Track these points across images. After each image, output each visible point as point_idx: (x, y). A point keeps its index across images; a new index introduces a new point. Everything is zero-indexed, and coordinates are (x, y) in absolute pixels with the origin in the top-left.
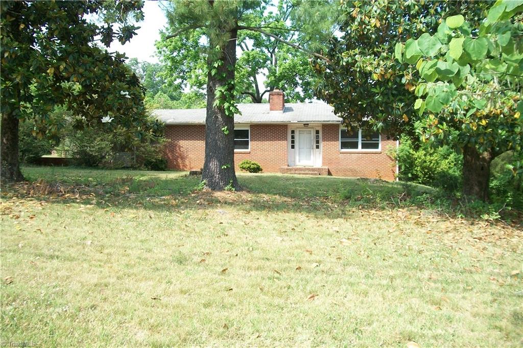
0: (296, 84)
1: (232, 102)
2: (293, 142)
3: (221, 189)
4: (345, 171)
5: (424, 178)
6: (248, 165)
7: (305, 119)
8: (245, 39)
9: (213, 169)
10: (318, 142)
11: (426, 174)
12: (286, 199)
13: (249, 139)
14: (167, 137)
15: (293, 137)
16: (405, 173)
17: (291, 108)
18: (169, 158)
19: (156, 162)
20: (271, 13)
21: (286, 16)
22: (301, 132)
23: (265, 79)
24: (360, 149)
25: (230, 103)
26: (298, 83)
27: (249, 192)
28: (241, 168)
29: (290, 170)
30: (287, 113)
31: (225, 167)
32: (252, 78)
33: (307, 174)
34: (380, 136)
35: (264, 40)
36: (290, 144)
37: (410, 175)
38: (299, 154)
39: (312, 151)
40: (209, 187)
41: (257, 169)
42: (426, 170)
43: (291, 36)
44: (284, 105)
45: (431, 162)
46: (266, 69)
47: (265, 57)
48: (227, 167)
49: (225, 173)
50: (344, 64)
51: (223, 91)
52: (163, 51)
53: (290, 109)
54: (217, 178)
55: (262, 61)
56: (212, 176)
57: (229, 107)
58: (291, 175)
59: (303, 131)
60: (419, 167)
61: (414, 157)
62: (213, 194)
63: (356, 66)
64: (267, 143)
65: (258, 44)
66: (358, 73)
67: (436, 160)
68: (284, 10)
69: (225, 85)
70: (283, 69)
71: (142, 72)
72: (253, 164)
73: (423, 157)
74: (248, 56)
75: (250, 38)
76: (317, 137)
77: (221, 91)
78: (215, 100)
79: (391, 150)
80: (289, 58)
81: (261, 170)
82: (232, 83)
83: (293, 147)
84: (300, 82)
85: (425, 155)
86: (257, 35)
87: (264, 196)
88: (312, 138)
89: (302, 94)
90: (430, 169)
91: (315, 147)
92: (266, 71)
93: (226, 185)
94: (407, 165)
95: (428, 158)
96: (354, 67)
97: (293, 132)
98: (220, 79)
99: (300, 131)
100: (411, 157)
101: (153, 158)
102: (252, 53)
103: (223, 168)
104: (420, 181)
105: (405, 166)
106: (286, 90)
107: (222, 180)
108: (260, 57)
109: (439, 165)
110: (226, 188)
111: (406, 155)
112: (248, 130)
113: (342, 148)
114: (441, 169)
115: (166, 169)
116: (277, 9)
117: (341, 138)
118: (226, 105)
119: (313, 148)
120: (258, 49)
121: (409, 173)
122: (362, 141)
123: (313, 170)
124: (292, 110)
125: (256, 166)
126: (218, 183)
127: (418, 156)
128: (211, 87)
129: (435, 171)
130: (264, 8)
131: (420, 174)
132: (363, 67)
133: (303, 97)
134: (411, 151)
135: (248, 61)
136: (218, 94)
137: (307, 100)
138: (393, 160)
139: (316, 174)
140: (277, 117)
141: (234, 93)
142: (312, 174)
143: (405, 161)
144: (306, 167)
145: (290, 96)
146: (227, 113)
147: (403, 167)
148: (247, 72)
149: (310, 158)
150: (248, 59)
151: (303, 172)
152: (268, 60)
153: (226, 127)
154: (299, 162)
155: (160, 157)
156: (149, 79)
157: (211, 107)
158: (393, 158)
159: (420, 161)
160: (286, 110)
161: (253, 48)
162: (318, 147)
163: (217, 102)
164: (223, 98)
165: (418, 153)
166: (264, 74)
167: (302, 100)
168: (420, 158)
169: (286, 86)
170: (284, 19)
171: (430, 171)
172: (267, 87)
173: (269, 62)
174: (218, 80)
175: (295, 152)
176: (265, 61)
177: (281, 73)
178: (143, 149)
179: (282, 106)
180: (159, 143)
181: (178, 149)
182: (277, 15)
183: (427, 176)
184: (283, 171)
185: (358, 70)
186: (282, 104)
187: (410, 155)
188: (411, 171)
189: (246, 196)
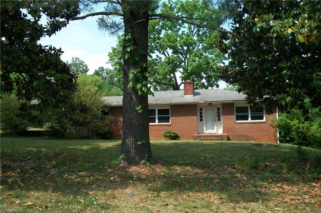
0: (202, 78)
1: (144, 83)
2: (201, 116)
3: (137, 164)
4: (240, 137)
5: (298, 140)
6: (169, 134)
7: (210, 100)
8: (167, 49)
9: (130, 145)
10: (219, 116)
11: (300, 137)
12: (197, 170)
13: (170, 116)
14: (112, 115)
15: (201, 113)
16: (284, 137)
17: (199, 92)
18: (114, 130)
19: (104, 133)
20: (184, 32)
21: (194, 34)
22: (207, 109)
23: (180, 75)
24: (250, 120)
25: (143, 84)
26: (203, 77)
27: (163, 164)
28: (164, 136)
29: (200, 137)
30: (196, 96)
31: (140, 143)
32: (172, 75)
33: (212, 140)
34: (264, 111)
35: (179, 49)
36: (199, 118)
37: (288, 139)
38: (206, 125)
39: (215, 122)
40: (126, 162)
41: (176, 137)
42: (300, 134)
43: (197, 46)
44: (194, 91)
45: (303, 128)
46: (181, 68)
47: (180, 60)
48: (142, 143)
49: (141, 148)
50: (258, 30)
51: (135, 73)
52: (114, 59)
53: (198, 94)
54: (133, 153)
55: (178, 63)
56: (129, 152)
57: (142, 88)
58: (201, 141)
59: (208, 108)
60: (295, 132)
61: (290, 124)
62: (129, 168)
63: (272, 31)
64: (182, 118)
65: (175, 51)
66: (274, 40)
67: (307, 126)
68: (192, 30)
69: (138, 68)
70: (193, 67)
71: (106, 75)
72: (173, 133)
73: (297, 125)
74: (169, 59)
75: (170, 48)
76: (219, 113)
77: (133, 73)
78: (129, 83)
79: (273, 120)
80: (196, 60)
81: (179, 137)
82: (144, 66)
83: (201, 120)
84: (205, 76)
85: (299, 123)
86: (174, 46)
87: (178, 168)
88: (215, 114)
89: (206, 84)
90: (303, 133)
91: (217, 119)
92: (181, 70)
93: (141, 159)
94: (286, 131)
95: (301, 125)
96: (269, 32)
97: (201, 109)
98: (133, 63)
99: (205, 109)
100: (288, 125)
101: (102, 130)
102: (171, 58)
103: (138, 143)
104: (296, 143)
105: (284, 132)
106: (196, 81)
107: (137, 155)
108: (177, 60)
109: (309, 130)
110: (141, 162)
111: (285, 123)
112: (169, 109)
113: (236, 120)
114: (311, 133)
115: (111, 138)
116: (187, 29)
117: (236, 113)
118: (139, 86)
119: (216, 121)
120: (176, 56)
121: (287, 136)
122: (251, 114)
123: (217, 136)
124: (200, 94)
125: (175, 135)
126: (134, 158)
127: (294, 124)
128: (126, 71)
129: (306, 134)
130: (179, 29)
131: (295, 137)
132: (281, 31)
133: (207, 85)
134: (288, 120)
135: (169, 63)
136: (131, 76)
137: (210, 88)
138: (274, 128)
139: (218, 140)
140: (189, 99)
141: (146, 75)
142: (216, 140)
143: (284, 127)
144: (212, 134)
145: (198, 86)
146: (140, 93)
147: (283, 133)
148: (169, 71)
149: (214, 128)
150: (169, 62)
151: (209, 138)
152: (183, 62)
153: (140, 106)
154: (206, 131)
155: (106, 129)
156: (110, 79)
157: (126, 89)
158: (275, 126)
159: (295, 127)
160: (195, 94)
161: (172, 54)
162: (219, 120)
163: (131, 84)
164: (137, 80)
165: (293, 122)
166: (180, 72)
167: (206, 88)
168: (295, 126)
169: (195, 79)
170: (192, 35)
171: (303, 135)
172: (182, 80)
173: (183, 64)
174: (132, 64)
175: (203, 123)
176: (181, 63)
177: (191, 70)
178: (93, 124)
179: (192, 92)
180: (106, 120)
181: (120, 123)
182: (187, 33)
183: (301, 139)
184: (195, 138)
185: (275, 35)
186: (192, 90)
187: (288, 124)
188: (289, 135)
189: (160, 170)
